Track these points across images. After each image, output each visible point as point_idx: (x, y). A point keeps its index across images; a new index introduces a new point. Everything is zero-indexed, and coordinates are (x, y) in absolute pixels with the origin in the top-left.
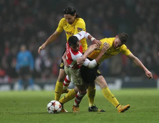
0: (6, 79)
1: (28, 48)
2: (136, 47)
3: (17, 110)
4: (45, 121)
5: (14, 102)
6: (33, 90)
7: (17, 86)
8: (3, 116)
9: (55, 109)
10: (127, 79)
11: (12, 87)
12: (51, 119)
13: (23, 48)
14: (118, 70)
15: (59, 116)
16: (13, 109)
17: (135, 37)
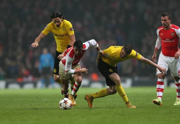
0: (30, 78)
1: (49, 51)
2: (144, 50)
3: (39, 105)
4: (64, 115)
5: (37, 98)
6: (54, 88)
7: (40, 84)
8: (27, 111)
9: (66, 106)
10: (137, 78)
11: (35, 85)
12: (69, 114)
13: (45, 51)
14: (129, 70)
15: (76, 111)
16: (36, 105)
17: (144, 41)
